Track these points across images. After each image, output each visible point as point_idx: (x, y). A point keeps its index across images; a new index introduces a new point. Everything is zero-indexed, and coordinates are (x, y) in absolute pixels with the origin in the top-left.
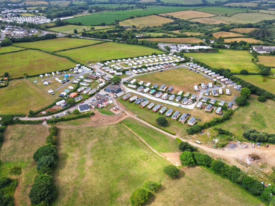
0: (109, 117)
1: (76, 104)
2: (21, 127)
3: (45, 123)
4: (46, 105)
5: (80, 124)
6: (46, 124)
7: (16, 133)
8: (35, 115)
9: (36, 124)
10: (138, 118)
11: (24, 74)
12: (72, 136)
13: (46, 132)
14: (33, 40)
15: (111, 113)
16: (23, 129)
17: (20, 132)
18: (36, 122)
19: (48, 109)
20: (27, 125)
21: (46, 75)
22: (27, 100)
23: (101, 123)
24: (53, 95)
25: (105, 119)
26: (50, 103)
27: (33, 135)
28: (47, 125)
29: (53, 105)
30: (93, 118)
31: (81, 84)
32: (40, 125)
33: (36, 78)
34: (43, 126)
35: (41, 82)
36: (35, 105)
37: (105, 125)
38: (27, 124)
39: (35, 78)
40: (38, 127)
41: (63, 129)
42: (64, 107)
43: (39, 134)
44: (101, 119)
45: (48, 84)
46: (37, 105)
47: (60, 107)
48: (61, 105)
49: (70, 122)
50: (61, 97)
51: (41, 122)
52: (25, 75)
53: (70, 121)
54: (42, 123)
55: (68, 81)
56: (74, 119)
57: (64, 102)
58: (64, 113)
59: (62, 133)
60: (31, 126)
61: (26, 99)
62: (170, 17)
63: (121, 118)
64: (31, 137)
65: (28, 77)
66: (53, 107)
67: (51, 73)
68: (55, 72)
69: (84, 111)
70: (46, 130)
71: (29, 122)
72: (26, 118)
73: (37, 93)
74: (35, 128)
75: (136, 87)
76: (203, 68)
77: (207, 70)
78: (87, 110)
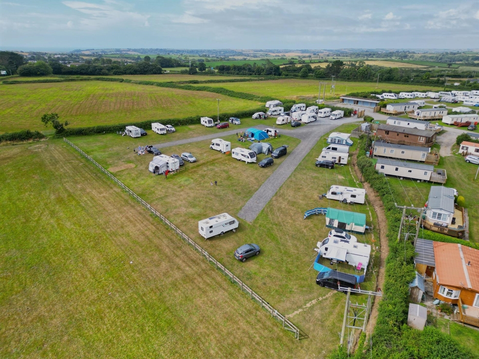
11: (45, 119)
14: (107, 72)
45: (177, 166)
52: (50, 124)
55: (284, 153)
65: (61, 132)
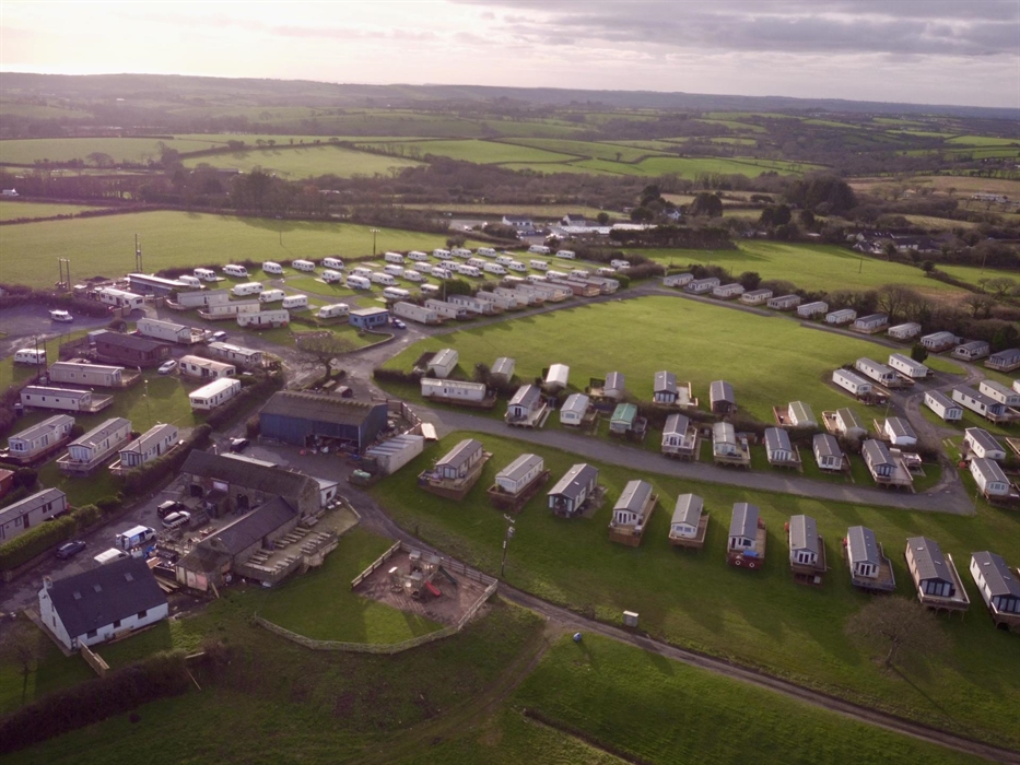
75: (487, 396)
76: (767, 294)
77: (798, 299)
78: (142, 614)
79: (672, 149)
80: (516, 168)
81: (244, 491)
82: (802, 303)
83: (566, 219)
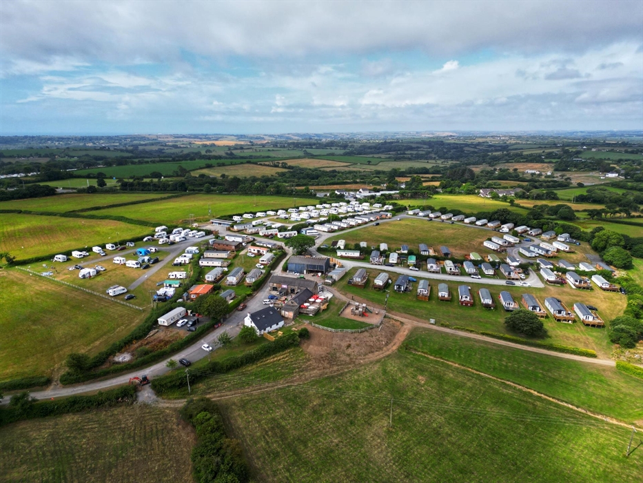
0: (362, 336)
1: (228, 316)
2: (45, 433)
3: (146, 395)
4: (123, 332)
5: (284, 374)
6: (155, 397)
7: (25, 467)
8: (92, 372)
9: (111, 406)
10: (443, 325)
12: (283, 424)
13: (172, 430)
15: (356, 323)
16: (54, 440)
17: (44, 454)
18: (108, 399)
19: (136, 345)
20: (69, 419)
21: (75, 254)
22: (33, 327)
23: (348, 359)
24: (131, 301)
25: (353, 343)
26: (131, 323)
27: (117, 457)
28: (160, 399)
29: (150, 329)
30: (311, 346)
31: (203, 263)
32: (128, 405)
33: (44, 265)
34: (145, 405)
35: (66, 271)
36: (73, 337)
37: (366, 365)
38: (68, 412)
39: (39, 264)
40: (124, 415)
41: (234, 404)
42: (193, 328)
43: (143, 446)
44: (340, 346)
45: (95, 273)
46: (82, 336)
47: (175, 331)
48: (179, 324)
49: (243, 374)
50: (161, 304)
51: (128, 393)
53: (240, 370)
54: (137, 397)
55: (156, 261)
56: (251, 360)
57: (183, 314)
58: (205, 345)
59: (240, 421)
60: (89, 416)
61: (30, 323)
62: (280, 165)
63: (394, 334)
64: (110, 469)
65: (14, 263)
66: (152, 333)
67: (89, 250)
68: (103, 247)
69: (268, 329)
70: (166, 421)
71: (75, 405)
72: (54, 389)
73: (65, 303)
74: (109, 423)
75: (360, 254)
76: (451, 215)
77: (463, 216)
78: (277, 324)
79: (389, 158)
80: (328, 170)
81: (293, 287)
82: (466, 218)
83: (361, 190)
